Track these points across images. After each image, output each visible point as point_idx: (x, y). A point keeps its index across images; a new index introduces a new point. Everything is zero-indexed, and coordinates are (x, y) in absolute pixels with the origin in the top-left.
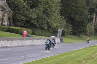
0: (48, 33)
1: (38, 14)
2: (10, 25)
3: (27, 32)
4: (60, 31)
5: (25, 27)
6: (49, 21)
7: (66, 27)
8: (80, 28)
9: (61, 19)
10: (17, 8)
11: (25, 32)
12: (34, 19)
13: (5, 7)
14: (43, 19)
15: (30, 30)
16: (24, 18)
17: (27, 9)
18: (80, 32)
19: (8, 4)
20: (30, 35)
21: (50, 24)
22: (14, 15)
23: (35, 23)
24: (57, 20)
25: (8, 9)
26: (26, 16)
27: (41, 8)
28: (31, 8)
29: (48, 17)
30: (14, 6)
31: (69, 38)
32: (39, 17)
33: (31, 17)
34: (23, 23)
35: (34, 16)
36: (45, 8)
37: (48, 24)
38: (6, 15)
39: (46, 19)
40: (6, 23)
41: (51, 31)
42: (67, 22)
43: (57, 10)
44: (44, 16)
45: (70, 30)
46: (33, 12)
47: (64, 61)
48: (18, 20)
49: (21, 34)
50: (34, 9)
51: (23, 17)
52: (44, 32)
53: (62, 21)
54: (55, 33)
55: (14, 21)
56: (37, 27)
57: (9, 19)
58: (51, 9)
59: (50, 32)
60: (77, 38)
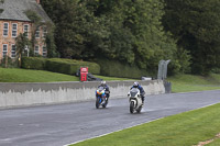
0: (136, 71)
1: (112, 29)
2: (50, 55)
3: (89, 70)
4: (163, 64)
5: (85, 59)
6: (137, 43)
7: (178, 56)
8: (210, 58)
9: (165, 38)
10: (65, 16)
11: (84, 69)
12: (105, 40)
13: (38, 15)
14: (123, 39)
15: (95, 65)
16: (81, 39)
17: (87, 17)
18: (209, 67)
19: (45, 6)
20: (95, 76)
21: (140, 49)
22: (58, 32)
23: (106, 48)
24: (156, 41)
25: (45, 19)
26: (85, 34)
27: (119, 14)
28: (97, 14)
29: (134, 34)
30: (57, 11)
31: (184, 80)
32: (114, 36)
33: (97, 36)
34: (78, 48)
35: (103, 33)
36: (127, 13)
37: (135, 49)
38: (41, 33)
39: (130, 38)
40: (40, 51)
41: (144, 66)
42: (179, 44)
43: (156, 19)
44: (127, 32)
45: (187, 63)
46: (100, 23)
47: (174, 135)
48: (68, 43)
49: (74, 74)
50: (103, 18)
51: (78, 36)
52: (127, 68)
53: (167, 41)
54: (152, 70)
55: (59, 44)
56: (110, 59)
57: (48, 41)
58: (141, 15)
59: (140, 68)
60: (203, 81)
